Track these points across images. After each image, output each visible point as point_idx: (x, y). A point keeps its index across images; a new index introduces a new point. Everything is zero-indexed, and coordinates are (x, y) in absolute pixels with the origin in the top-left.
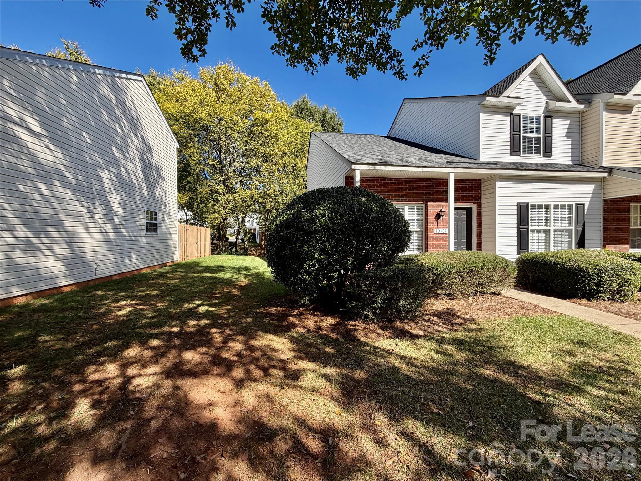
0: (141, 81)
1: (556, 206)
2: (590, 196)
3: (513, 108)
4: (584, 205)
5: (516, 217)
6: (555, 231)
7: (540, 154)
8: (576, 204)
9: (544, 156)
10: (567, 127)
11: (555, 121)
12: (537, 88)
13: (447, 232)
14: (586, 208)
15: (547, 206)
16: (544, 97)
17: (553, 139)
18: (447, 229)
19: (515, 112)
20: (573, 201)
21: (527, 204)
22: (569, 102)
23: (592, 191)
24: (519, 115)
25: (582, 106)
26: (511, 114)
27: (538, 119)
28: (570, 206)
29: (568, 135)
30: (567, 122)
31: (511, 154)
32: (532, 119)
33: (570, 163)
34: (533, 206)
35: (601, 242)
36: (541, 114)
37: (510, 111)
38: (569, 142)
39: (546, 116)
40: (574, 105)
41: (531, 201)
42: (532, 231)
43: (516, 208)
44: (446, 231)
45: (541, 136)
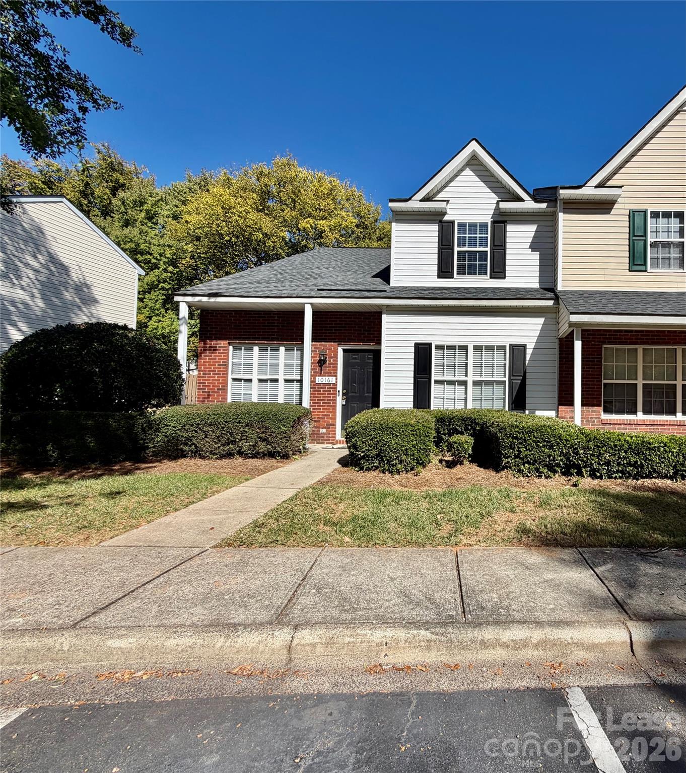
0: (62, 202)
1: (477, 348)
2: (538, 333)
3: (444, 214)
4: (524, 347)
5: (412, 362)
6: (476, 383)
7: (487, 274)
8: (512, 346)
9: (491, 277)
10: (532, 234)
11: (509, 228)
12: (483, 184)
13: (334, 382)
14: (529, 352)
15: (464, 348)
16: (494, 195)
17: (507, 252)
18: (334, 378)
19: (446, 218)
20: (507, 342)
21: (430, 345)
22: (523, 200)
23: (540, 327)
24: (452, 222)
26: (440, 221)
27: (484, 226)
28: (504, 348)
29: (534, 247)
30: (533, 228)
31: (439, 277)
32: (473, 226)
33: (536, 285)
34: (439, 347)
35: (556, 401)
36: (488, 219)
37: (439, 218)
38: (536, 256)
39: (494, 222)
40: (529, 204)
41: (435, 341)
42: (437, 382)
43: (413, 350)
44: (332, 380)
45: (488, 249)
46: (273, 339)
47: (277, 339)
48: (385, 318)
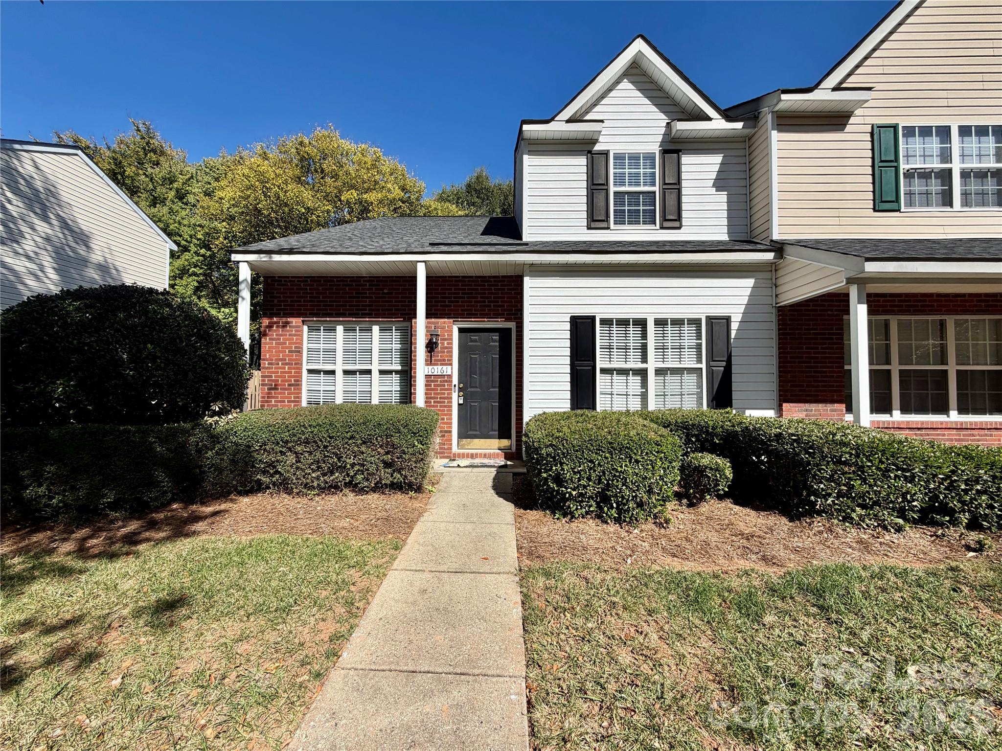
0: (77, 155)
1: (660, 323)
2: (745, 300)
3: (594, 142)
4: (728, 319)
5: (568, 343)
6: (659, 372)
7: (655, 223)
8: (709, 319)
9: (662, 228)
10: (717, 168)
11: (685, 159)
12: (647, 101)
13: (449, 373)
14: (734, 326)
15: (642, 323)
16: (663, 116)
17: (683, 193)
18: (449, 367)
19: (598, 147)
20: (701, 313)
21: (593, 318)
22: (709, 119)
23: (748, 292)
24: (606, 154)
25: (739, 125)
26: (590, 152)
27: (650, 157)
28: (696, 322)
29: (720, 184)
30: (717, 159)
31: (589, 228)
32: (634, 158)
33: (725, 238)
34: (606, 322)
35: (775, 396)
36: (654, 147)
37: (588, 148)
38: (723, 197)
39: (665, 152)
40: (718, 124)
41: (600, 313)
42: (604, 371)
43: (568, 326)
44: (447, 370)
45: (656, 189)
46: (364, 315)
47: (370, 315)
48: (528, 282)
